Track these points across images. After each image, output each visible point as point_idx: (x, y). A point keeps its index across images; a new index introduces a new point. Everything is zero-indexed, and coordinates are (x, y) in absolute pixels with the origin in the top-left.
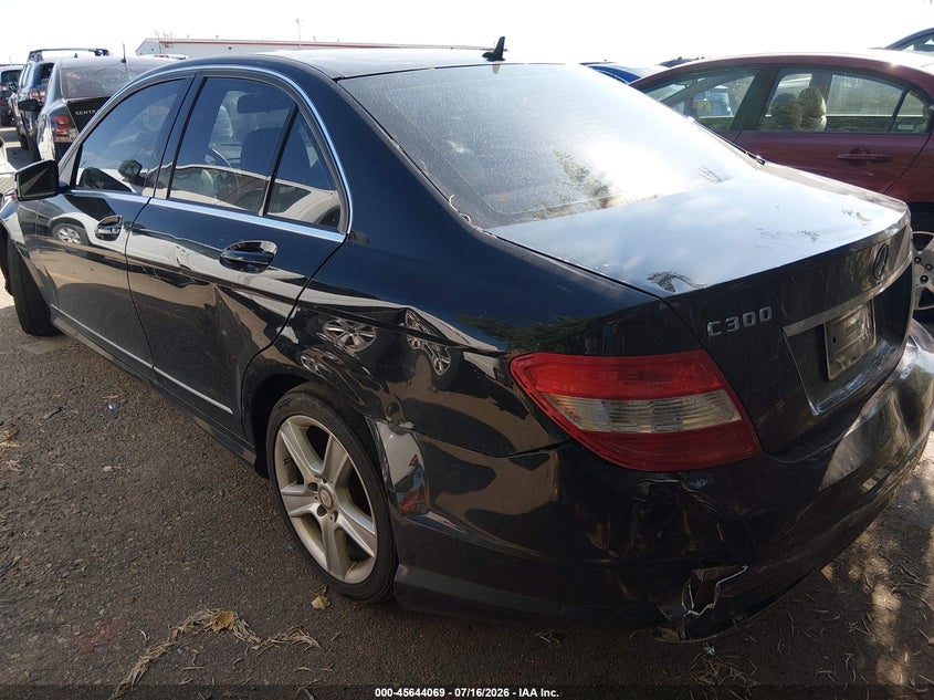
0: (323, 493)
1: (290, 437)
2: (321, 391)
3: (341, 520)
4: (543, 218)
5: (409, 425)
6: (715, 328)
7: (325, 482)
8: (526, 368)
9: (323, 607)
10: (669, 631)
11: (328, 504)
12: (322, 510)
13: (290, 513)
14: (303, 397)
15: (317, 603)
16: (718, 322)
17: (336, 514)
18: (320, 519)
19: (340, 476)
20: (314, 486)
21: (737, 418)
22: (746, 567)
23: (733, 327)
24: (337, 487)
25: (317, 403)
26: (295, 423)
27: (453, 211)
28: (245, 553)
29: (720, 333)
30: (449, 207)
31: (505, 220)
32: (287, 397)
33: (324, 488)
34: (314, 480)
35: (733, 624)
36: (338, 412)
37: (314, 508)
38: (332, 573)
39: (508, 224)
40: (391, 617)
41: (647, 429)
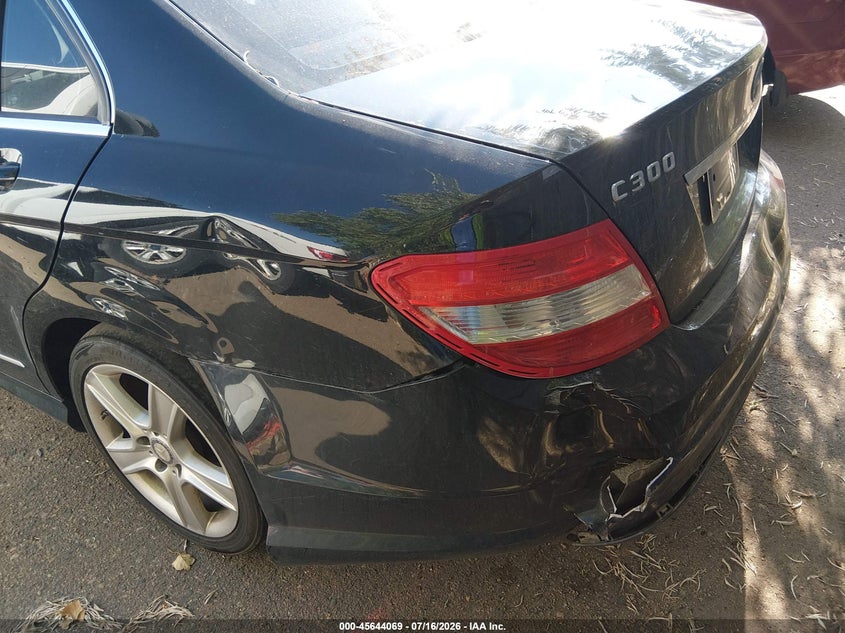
0: (157, 445)
1: (100, 389)
2: (124, 333)
3: (187, 475)
4: (372, 70)
5: (249, 364)
6: (620, 190)
7: (156, 434)
8: (393, 278)
9: (187, 567)
10: (588, 535)
11: (166, 458)
12: (161, 465)
13: (123, 471)
14: (103, 343)
15: (179, 563)
16: (622, 182)
17: (179, 467)
18: (162, 475)
19: (173, 428)
20: (144, 440)
21: (645, 294)
22: (671, 459)
23: (638, 184)
24: (173, 439)
25: (122, 348)
26: (101, 372)
27: (253, 74)
28: (81, 521)
29: (625, 195)
30: (244, 67)
31: (325, 79)
32: (82, 344)
33: (157, 442)
34: (142, 433)
35: (658, 517)
36: (153, 356)
37: (150, 463)
38: (189, 528)
39: (330, 82)
40: (269, 559)
41: (546, 330)
